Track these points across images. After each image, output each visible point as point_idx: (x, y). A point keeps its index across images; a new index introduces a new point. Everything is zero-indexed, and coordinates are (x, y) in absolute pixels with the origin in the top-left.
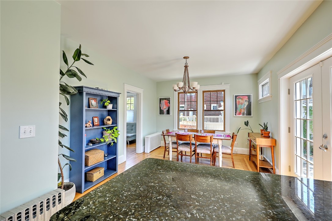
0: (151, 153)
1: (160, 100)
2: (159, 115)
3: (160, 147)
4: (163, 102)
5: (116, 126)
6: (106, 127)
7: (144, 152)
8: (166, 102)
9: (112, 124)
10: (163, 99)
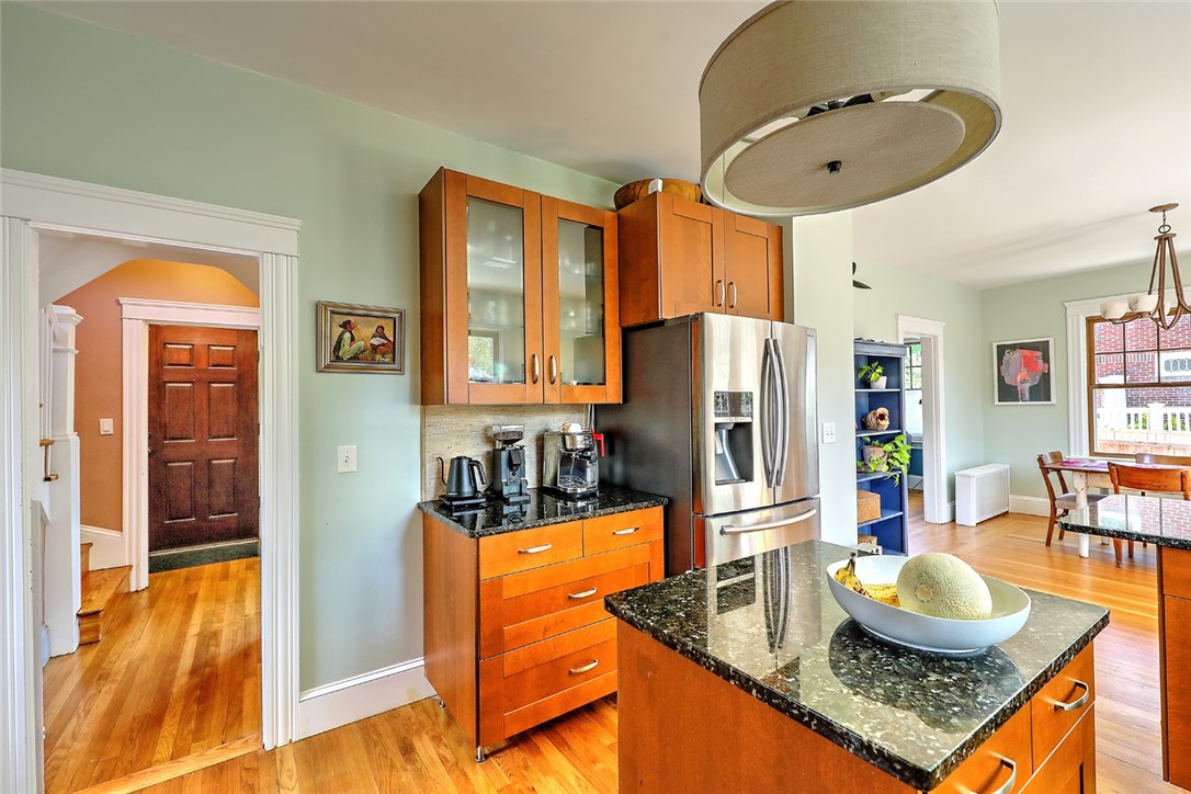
0: (980, 527)
1: (1002, 350)
2: (997, 402)
3: (1006, 514)
4: (1014, 358)
5: (899, 434)
6: (870, 437)
7: (954, 520)
8: (1025, 357)
9: (888, 429)
10: (1013, 347)
